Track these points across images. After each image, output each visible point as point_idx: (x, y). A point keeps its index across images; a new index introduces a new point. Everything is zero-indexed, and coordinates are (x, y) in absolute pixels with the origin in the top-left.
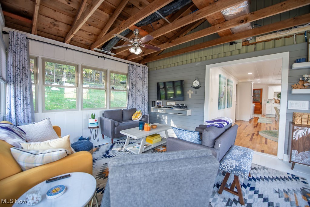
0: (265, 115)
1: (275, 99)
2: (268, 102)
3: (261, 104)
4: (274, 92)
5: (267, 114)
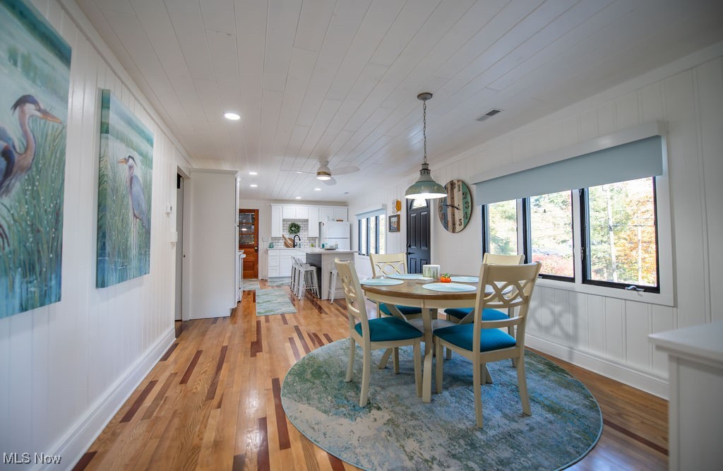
0: (266, 281)
1: (285, 236)
2: (271, 246)
3: (257, 251)
4: (284, 220)
5: (270, 278)
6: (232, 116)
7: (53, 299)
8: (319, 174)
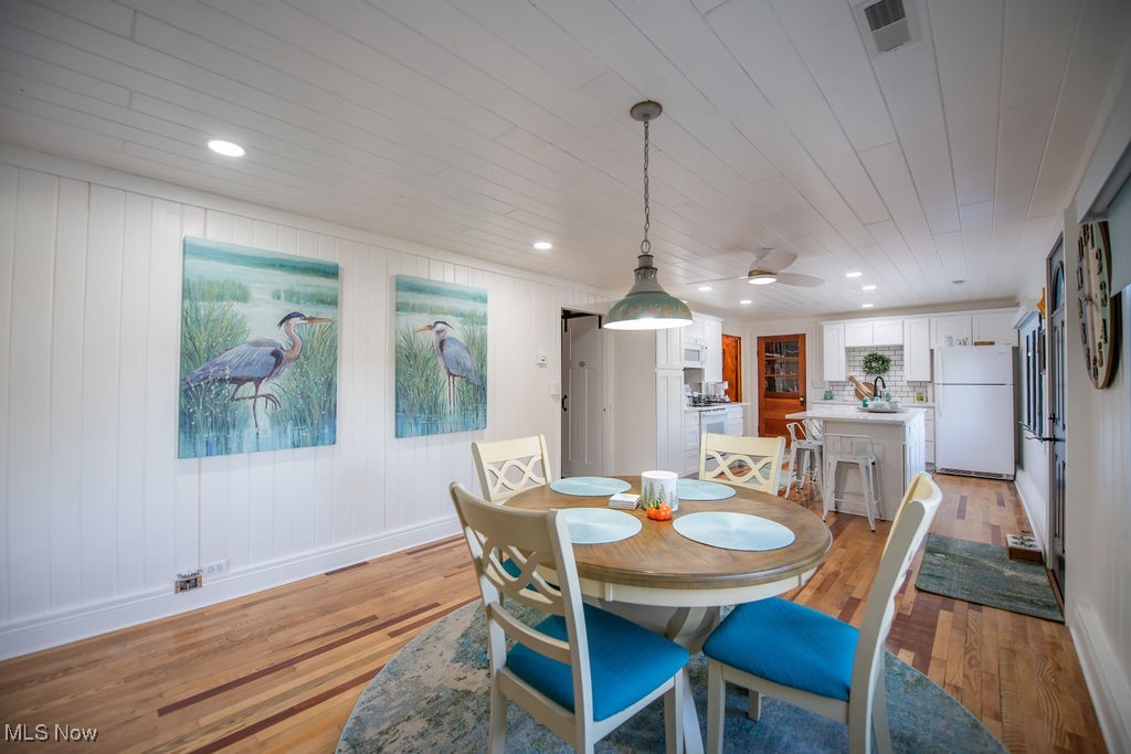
1: (856, 378)
2: (828, 397)
3: (803, 404)
4: (849, 350)
6: (543, 246)
7: (327, 442)
8: (751, 274)
